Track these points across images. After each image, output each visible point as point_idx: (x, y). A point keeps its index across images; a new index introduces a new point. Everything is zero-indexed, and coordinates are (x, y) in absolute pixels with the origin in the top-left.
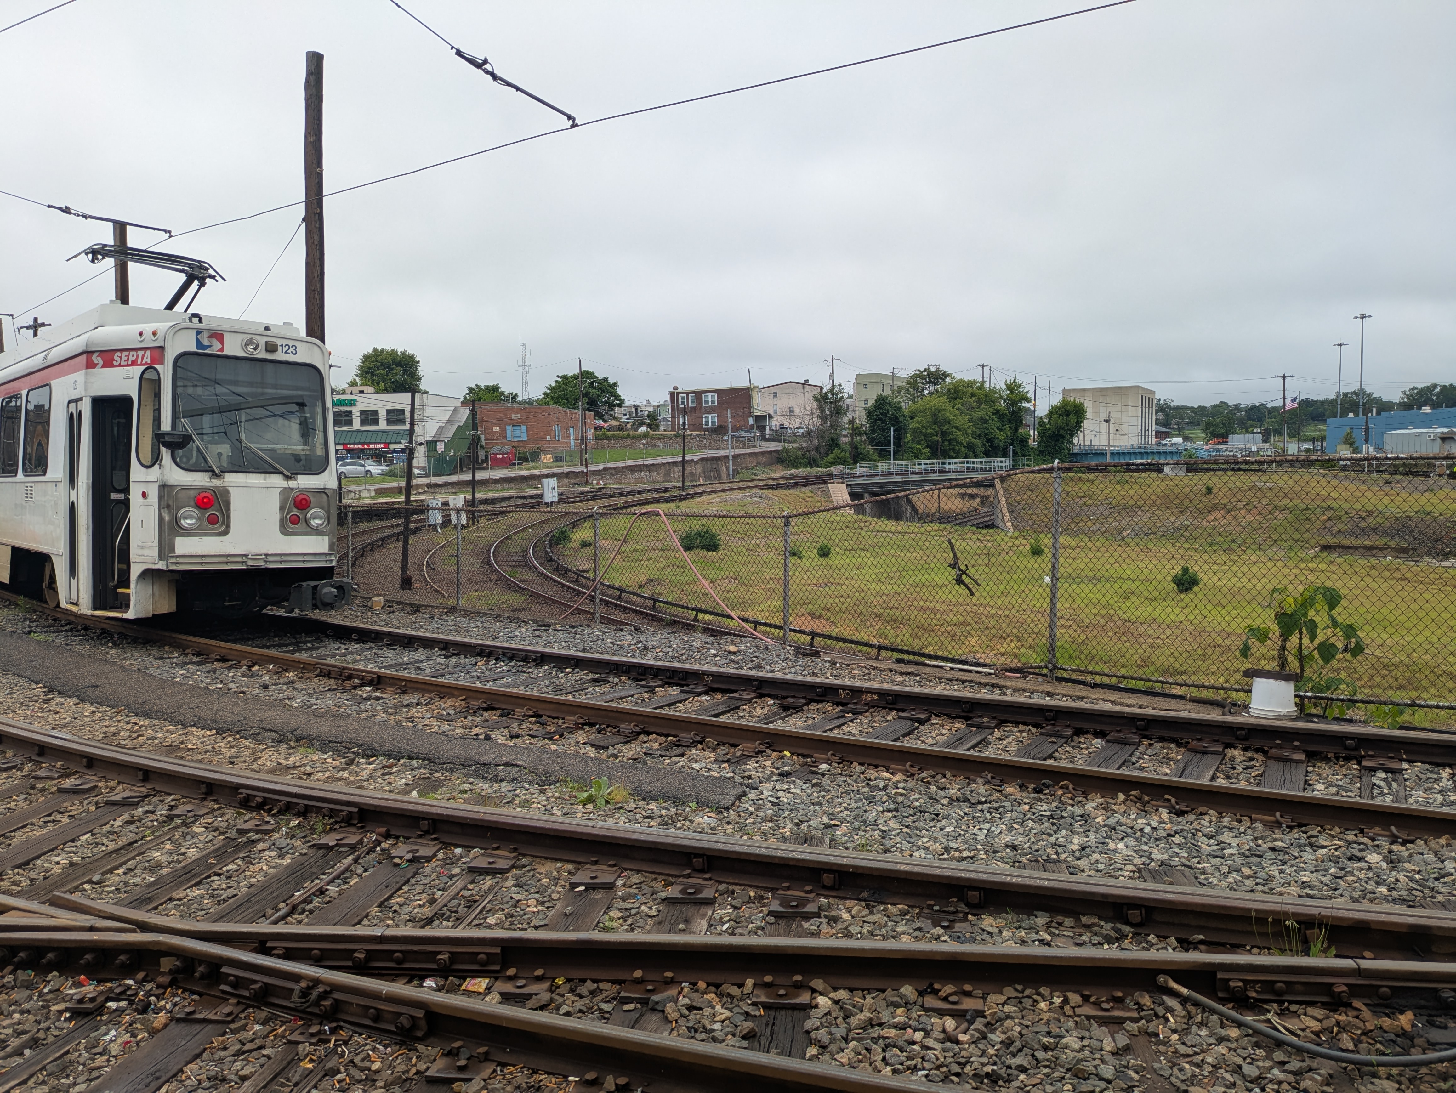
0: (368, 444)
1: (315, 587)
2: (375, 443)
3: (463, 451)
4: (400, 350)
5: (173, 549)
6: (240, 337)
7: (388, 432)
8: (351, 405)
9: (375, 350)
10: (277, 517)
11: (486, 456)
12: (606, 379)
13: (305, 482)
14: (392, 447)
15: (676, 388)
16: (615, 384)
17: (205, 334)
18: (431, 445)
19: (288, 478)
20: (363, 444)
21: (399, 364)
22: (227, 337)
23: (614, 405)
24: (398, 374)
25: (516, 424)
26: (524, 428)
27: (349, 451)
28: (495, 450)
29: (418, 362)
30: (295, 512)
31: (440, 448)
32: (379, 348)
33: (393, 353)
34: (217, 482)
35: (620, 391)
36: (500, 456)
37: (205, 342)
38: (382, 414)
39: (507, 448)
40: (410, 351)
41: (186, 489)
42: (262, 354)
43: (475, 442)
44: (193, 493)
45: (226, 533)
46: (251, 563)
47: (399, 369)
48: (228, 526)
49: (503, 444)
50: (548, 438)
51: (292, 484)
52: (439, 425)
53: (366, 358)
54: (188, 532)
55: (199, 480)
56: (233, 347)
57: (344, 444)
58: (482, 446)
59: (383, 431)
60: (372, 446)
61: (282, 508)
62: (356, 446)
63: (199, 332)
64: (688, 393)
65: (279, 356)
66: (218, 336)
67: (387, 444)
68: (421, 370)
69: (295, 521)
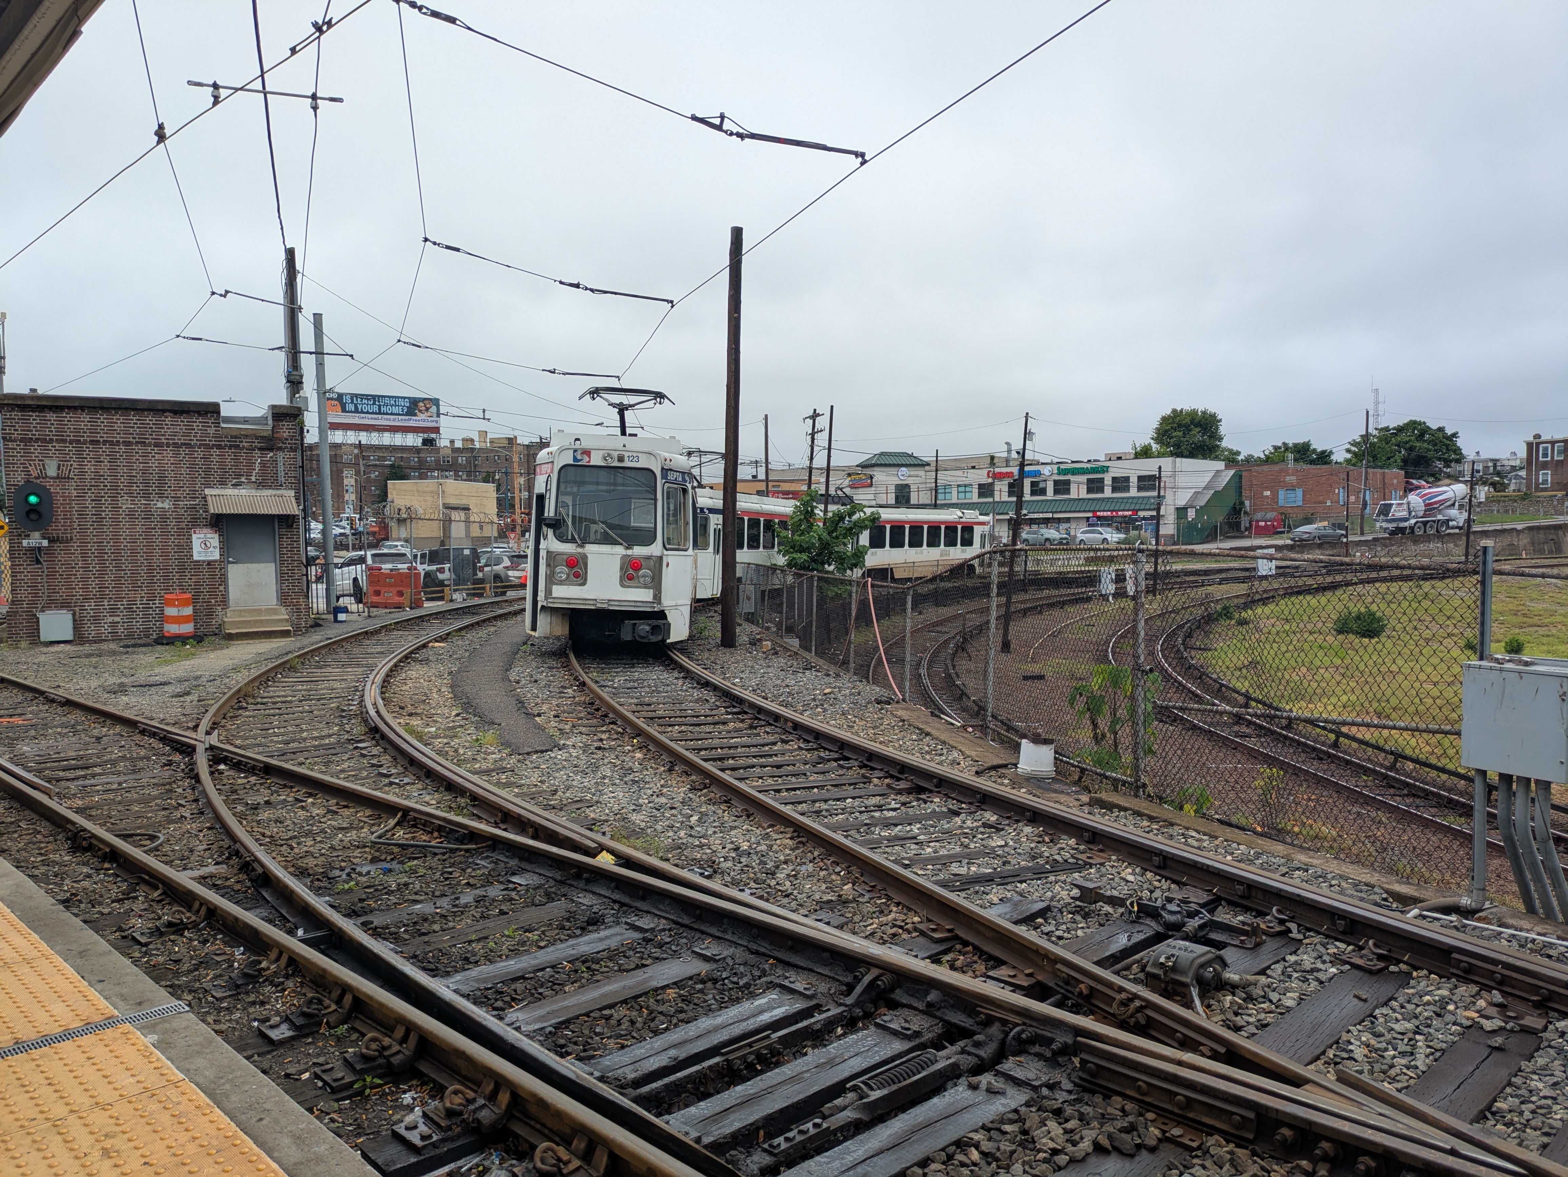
0: (1117, 511)
1: (635, 624)
2: (1124, 510)
3: (1220, 518)
4: (1200, 408)
5: (551, 593)
6: (601, 453)
7: (1139, 498)
8: (1104, 472)
9: (1174, 411)
10: (618, 575)
11: (1250, 523)
12: (1441, 429)
13: (639, 551)
14: (1141, 514)
15: (1537, 436)
16: (1455, 435)
17: (579, 452)
18: (1181, 512)
19: (627, 548)
20: (1112, 511)
21: (1198, 424)
22: (593, 453)
23: (1451, 461)
24: (1197, 436)
25: (1292, 488)
26: (1299, 492)
27: (1099, 518)
28: (1259, 516)
29: (1220, 421)
30: (631, 571)
31: (1191, 514)
32: (1179, 409)
33: (1194, 412)
34: (580, 550)
35: (1460, 443)
36: (1262, 524)
37: (579, 457)
38: (1134, 480)
39: (1271, 515)
40: (1211, 410)
41: (563, 554)
42: (616, 464)
43: (1237, 510)
44: (565, 557)
45: (584, 584)
46: (599, 605)
47: (1198, 429)
48: (586, 579)
49: (1273, 510)
50: (1329, 504)
51: (629, 552)
52: (1193, 491)
53: (1164, 419)
54: (561, 583)
55: (568, 548)
56: (596, 460)
57: (1094, 512)
58: (1246, 513)
59: (1133, 498)
60: (1120, 513)
61: (621, 569)
62: (1105, 514)
63: (575, 451)
64: (1553, 443)
65: (627, 464)
66: (587, 453)
67: (1135, 512)
68: (1223, 430)
69: (631, 578)
